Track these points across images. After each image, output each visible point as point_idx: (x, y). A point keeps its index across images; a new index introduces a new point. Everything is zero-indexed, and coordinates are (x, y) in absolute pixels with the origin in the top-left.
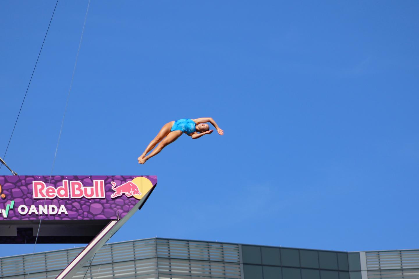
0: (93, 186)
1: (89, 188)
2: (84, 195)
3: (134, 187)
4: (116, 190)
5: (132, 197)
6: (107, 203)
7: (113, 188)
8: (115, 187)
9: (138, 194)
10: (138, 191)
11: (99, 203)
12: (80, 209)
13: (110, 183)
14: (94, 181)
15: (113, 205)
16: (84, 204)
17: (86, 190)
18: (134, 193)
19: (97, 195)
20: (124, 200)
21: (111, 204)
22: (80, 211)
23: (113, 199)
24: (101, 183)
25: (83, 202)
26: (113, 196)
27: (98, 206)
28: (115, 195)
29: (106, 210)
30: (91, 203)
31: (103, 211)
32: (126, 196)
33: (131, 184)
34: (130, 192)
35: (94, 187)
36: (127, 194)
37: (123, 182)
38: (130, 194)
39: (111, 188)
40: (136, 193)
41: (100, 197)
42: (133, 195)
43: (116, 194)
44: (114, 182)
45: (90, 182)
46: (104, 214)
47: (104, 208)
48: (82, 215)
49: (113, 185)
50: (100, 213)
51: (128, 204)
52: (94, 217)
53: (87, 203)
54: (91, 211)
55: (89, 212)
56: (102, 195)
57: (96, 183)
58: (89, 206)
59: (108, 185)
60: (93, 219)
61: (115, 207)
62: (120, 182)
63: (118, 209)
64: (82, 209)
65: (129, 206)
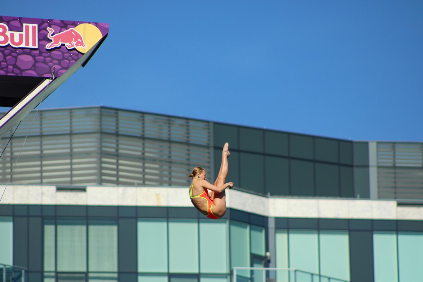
0: (22, 31)
1: (17, 34)
2: (9, 42)
3: (78, 36)
4: (53, 39)
5: (74, 49)
6: (40, 55)
7: (49, 36)
8: (52, 35)
9: (82, 46)
10: (82, 42)
11: (29, 54)
12: (3, 61)
13: (46, 29)
14: (24, 25)
15: (48, 59)
16: (10, 54)
17: (12, 36)
18: (77, 45)
19: (27, 43)
20: (63, 53)
21: (45, 57)
22: (2, 63)
23: (48, 50)
24: (34, 28)
25: (7, 51)
26: (48, 46)
27: (27, 58)
28: (51, 46)
29: (38, 65)
30: (18, 54)
31: (34, 66)
32: (66, 48)
33: (73, 33)
34: (72, 42)
35: (24, 33)
36: (67, 46)
37: (63, 29)
38: (71, 45)
39: (47, 35)
40: (79, 45)
41: (31, 46)
42: (75, 46)
43: (52, 44)
44: (51, 28)
45: (19, 25)
46: (35, 70)
47: (36, 61)
48: (5, 69)
49: (50, 32)
50: (30, 68)
51: (67, 59)
52: (21, 73)
53: (14, 54)
54: (18, 64)
55: (15, 66)
56: (34, 44)
57: (27, 27)
58: (16, 58)
59: (43, 32)
60: (20, 75)
61: (51, 62)
62: (59, 28)
63: (55, 64)
64: (6, 61)
65: (69, 61)
